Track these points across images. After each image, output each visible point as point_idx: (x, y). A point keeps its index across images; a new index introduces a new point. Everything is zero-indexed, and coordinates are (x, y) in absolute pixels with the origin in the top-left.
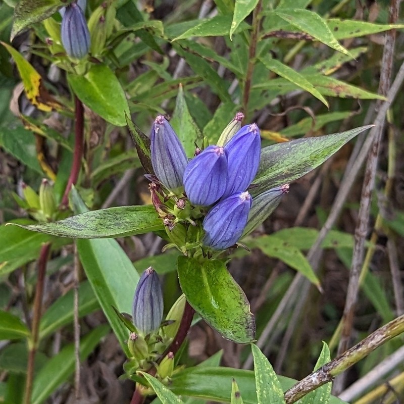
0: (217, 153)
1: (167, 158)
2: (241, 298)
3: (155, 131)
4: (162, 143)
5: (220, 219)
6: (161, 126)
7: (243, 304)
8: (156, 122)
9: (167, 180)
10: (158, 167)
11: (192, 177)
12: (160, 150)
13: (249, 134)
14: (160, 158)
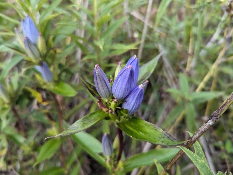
0: (129, 68)
1: (104, 84)
2: (155, 128)
3: (96, 73)
4: (100, 77)
5: (132, 101)
6: (98, 69)
7: (157, 129)
8: (95, 68)
9: (106, 94)
10: (101, 89)
11: (118, 86)
12: (101, 80)
13: (134, 60)
14: (101, 85)
